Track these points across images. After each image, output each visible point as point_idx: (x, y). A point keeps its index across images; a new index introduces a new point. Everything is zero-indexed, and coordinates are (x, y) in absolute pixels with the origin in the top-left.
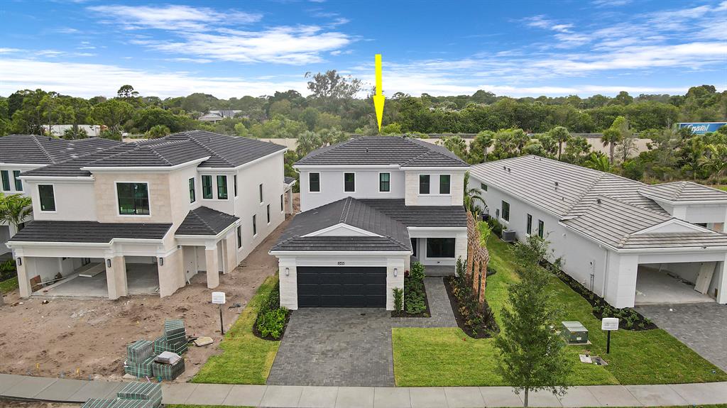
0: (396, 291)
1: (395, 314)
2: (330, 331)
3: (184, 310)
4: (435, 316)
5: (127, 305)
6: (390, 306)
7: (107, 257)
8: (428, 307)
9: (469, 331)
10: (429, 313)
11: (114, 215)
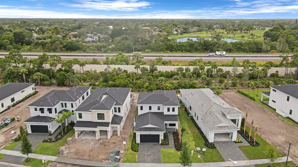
0: (162, 139)
1: (162, 144)
2: (148, 149)
3: (115, 143)
4: (170, 145)
5: (101, 141)
6: (160, 142)
7: (96, 131)
8: (169, 143)
9: (177, 149)
10: (169, 144)
11: (96, 120)
